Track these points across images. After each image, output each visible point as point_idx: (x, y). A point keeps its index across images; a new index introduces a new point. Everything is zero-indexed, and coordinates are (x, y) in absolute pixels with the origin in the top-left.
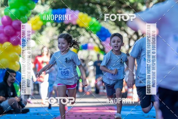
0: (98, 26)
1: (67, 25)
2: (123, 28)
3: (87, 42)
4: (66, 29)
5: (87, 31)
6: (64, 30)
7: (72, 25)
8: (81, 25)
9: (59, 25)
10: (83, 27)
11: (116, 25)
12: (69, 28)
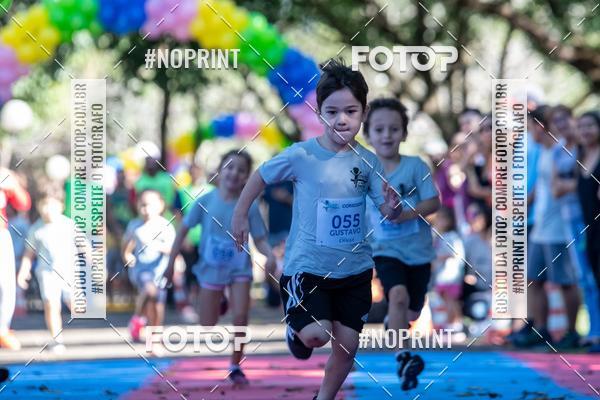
0: (273, 44)
3: (233, 106)
7: (176, 44)
9: (125, 43)
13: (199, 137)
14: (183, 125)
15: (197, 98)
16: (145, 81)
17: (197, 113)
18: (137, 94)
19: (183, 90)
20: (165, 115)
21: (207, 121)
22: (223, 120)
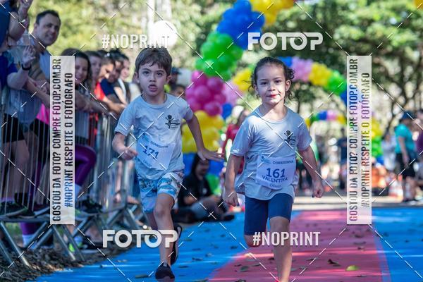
3: (326, 108)
7: (303, 83)
8: (316, 83)
10: (319, 86)
12: (298, 86)
13: (312, 120)
14: (306, 115)
15: (312, 105)
17: (311, 110)
19: (306, 101)
22: (322, 113)
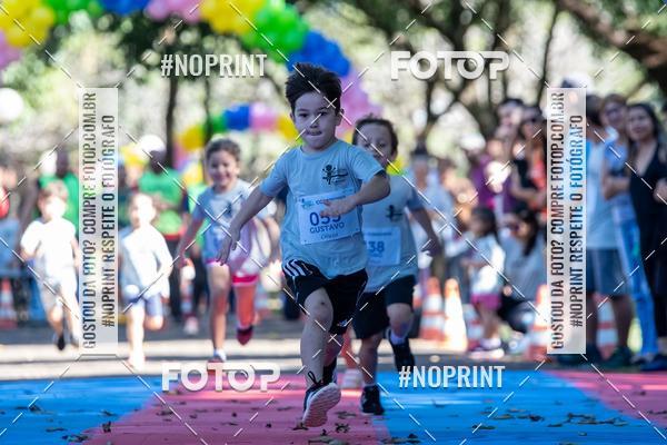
0: (293, 26)
1: (159, 25)
2: (400, 37)
3: (249, 95)
4: (155, 45)
5: (246, 49)
6: (149, 46)
7: (185, 27)
8: (219, 24)
9: (127, 25)
10: (228, 35)
11: (370, 24)
12: (168, 36)
13: (209, 130)
14: (191, 117)
15: (208, 86)
16: (149, 67)
17: (206, 104)
18: (141, 81)
20: (172, 105)
21: (217, 111)
22: (236, 110)
